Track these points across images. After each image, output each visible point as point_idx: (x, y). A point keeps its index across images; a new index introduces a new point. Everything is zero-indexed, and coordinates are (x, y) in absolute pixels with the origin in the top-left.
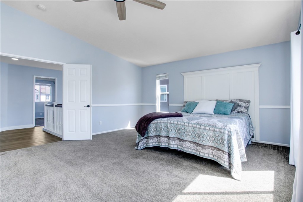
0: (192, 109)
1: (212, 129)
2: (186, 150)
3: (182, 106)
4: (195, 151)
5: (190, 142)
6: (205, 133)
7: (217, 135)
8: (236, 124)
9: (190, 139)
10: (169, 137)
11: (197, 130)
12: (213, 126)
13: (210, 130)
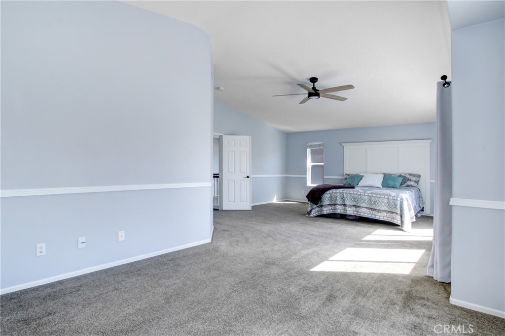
0: (357, 182)
1: (386, 197)
2: (362, 215)
3: (343, 179)
4: (370, 215)
5: (366, 208)
6: (380, 200)
7: (391, 202)
8: (407, 194)
9: (366, 206)
10: (345, 205)
11: (373, 198)
12: (387, 195)
13: (384, 198)
